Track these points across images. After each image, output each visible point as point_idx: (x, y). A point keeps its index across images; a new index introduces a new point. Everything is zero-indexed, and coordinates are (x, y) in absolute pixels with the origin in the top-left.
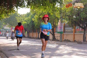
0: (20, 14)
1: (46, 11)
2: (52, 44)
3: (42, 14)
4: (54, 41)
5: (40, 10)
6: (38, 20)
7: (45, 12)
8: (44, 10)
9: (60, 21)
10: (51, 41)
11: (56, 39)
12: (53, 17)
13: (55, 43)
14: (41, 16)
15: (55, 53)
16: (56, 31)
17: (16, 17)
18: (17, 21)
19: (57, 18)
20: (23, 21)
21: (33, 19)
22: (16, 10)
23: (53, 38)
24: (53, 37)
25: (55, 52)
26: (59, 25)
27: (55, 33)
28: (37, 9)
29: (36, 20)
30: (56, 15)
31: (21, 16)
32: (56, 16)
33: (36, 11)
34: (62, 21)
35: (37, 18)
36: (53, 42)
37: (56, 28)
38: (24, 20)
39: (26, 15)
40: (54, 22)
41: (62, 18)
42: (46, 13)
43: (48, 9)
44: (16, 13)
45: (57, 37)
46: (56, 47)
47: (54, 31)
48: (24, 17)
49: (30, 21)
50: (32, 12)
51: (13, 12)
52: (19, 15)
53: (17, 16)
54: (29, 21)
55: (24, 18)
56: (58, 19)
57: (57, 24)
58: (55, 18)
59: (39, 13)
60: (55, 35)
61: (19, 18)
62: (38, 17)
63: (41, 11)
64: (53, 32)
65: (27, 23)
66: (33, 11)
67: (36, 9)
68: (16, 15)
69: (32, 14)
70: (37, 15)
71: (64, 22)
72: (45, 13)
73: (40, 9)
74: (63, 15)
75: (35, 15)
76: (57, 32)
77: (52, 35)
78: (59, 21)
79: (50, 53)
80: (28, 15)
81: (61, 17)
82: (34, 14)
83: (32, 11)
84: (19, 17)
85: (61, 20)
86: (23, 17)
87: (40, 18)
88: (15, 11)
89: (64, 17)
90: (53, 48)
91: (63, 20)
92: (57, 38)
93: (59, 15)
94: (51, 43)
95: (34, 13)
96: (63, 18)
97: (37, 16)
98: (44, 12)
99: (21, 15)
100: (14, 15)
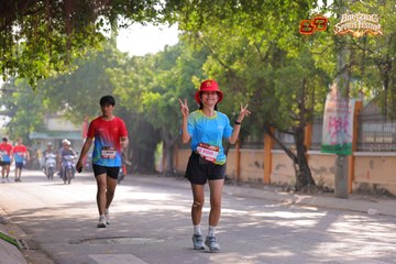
0: (126, 54)
1: (264, 37)
2: (293, 211)
3: (242, 54)
4: (306, 192)
5: (231, 35)
7: (259, 41)
8: (254, 32)
9: (334, 87)
10: (288, 191)
11: (313, 182)
12: (300, 67)
13: (312, 202)
14: (235, 67)
15: (311, 257)
16: (314, 140)
17: (109, 70)
18: (115, 92)
19: (320, 72)
20: (145, 88)
21: (195, 79)
22: (108, 35)
23: (299, 177)
24: (301, 170)
25: (310, 252)
26: (329, 111)
27: (309, 152)
28: (215, 29)
30: (317, 58)
31: (132, 62)
32: (313, 62)
33: (211, 40)
34: (348, 91)
35: (213, 74)
36: (300, 198)
37: (315, 127)
38: (151, 84)
39: (157, 59)
40: (302, 95)
41: (345, 75)
42: (262, 49)
43: (275, 25)
44: (110, 51)
45: (318, 172)
46: (317, 227)
47: (306, 142)
48: (147, 69)
49: (178, 88)
50: (190, 42)
51: (92, 44)
52: (123, 62)
53: (115, 64)
54: (175, 89)
55: (150, 72)
56: (328, 78)
57: (319, 105)
58: (312, 76)
59: (229, 48)
60: (312, 164)
61: (126, 73)
62: (220, 68)
63: (236, 40)
64: (298, 149)
65: (166, 100)
66: (197, 36)
67: (211, 29)
68: (109, 60)
69: (188, 53)
70: (215, 57)
71: (355, 95)
72: (258, 46)
73: (231, 26)
74: (351, 56)
75: (206, 58)
76: (319, 144)
77: (296, 161)
78: (329, 91)
79: (287, 254)
80: (169, 57)
81: (343, 70)
82: (201, 53)
83: (191, 36)
84: (124, 67)
85: (340, 85)
86: (142, 67)
87: (231, 74)
88: (102, 38)
89: (355, 69)
90: (303, 227)
91: (351, 87)
92: (321, 180)
93: (331, 60)
94: (290, 201)
95: (199, 49)
96: (350, 74)
97: (216, 66)
98: (251, 43)
99: (134, 58)
100: (97, 61)
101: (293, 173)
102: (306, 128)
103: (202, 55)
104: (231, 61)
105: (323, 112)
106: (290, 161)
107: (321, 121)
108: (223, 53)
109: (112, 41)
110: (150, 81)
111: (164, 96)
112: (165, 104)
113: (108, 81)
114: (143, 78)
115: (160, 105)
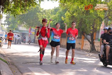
0: (43, 9)
1: (83, 6)
2: (89, 58)
3: (77, 11)
4: (93, 53)
5: (74, 5)
6: (69, 19)
7: (82, 7)
8: (81, 4)
9: (103, 22)
10: (88, 52)
11: (95, 50)
12: (93, 16)
13: (95, 56)
14: (74, 14)
15: (92, 72)
16: (97, 37)
17: (38, 13)
18: (39, 20)
19: (99, 17)
20: (48, 19)
21: (62, 17)
22: (38, 3)
23: (91, 48)
24: (92, 46)
25: (92, 71)
26: (101, 29)
27: (95, 41)
28: (69, 3)
29: (67, 20)
31: (45, 11)
32: (98, 14)
33: (68, 6)
34: (107, 24)
35: (68, 16)
36: (91, 54)
37: (97, 34)
38: (50, 18)
39: (52, 11)
40: (94, 24)
41: (107, 19)
42: (83, 10)
43: (87, 3)
44: (38, 8)
45: (97, 47)
46: (95, 63)
47: (94, 38)
48: (49, 14)
49: (57, 20)
50: (62, 7)
51: (33, 5)
52: (42, 11)
53: (40, 12)
54: (56, 20)
55: (50, 15)
56: (102, 19)
57: (98, 27)
58: (97, 18)
59: (73, 9)
60: (95, 44)
61: (42, 14)
62: (70, 15)
63: (75, 7)
64: (91, 40)
65: (54, 23)
66: (64, 5)
68: (38, 10)
69: (61, 10)
70: (69, 11)
71: (109, 25)
72: (81, 9)
73: (74, 2)
74: (109, 13)
75: (66, 12)
76: (98, 39)
77: (91, 43)
79: (85, 70)
80: (56, 10)
81: (106, 17)
82: (65, 10)
83: (62, 4)
84: (42, 13)
85: (105, 22)
86: (47, 13)
87: (73, 17)
88: (36, 4)
89: (110, 17)
90: (91, 63)
91: (108, 22)
92: (98, 49)
93: (103, 14)
94: (88, 55)
95: (64, 8)
97: (69, 14)
98: (80, 8)
99: (45, 10)
100: (34, 11)
101: (89, 47)
102: (94, 34)
103: (65, 11)
104: (73, 13)
105: (100, 29)
106: (89, 43)
107: (99, 32)
108: (71, 10)
109: (39, 5)
110: (50, 17)
111: (53, 22)
112: (54, 24)
113: (37, 16)
114: (48, 16)
115: (52, 24)
